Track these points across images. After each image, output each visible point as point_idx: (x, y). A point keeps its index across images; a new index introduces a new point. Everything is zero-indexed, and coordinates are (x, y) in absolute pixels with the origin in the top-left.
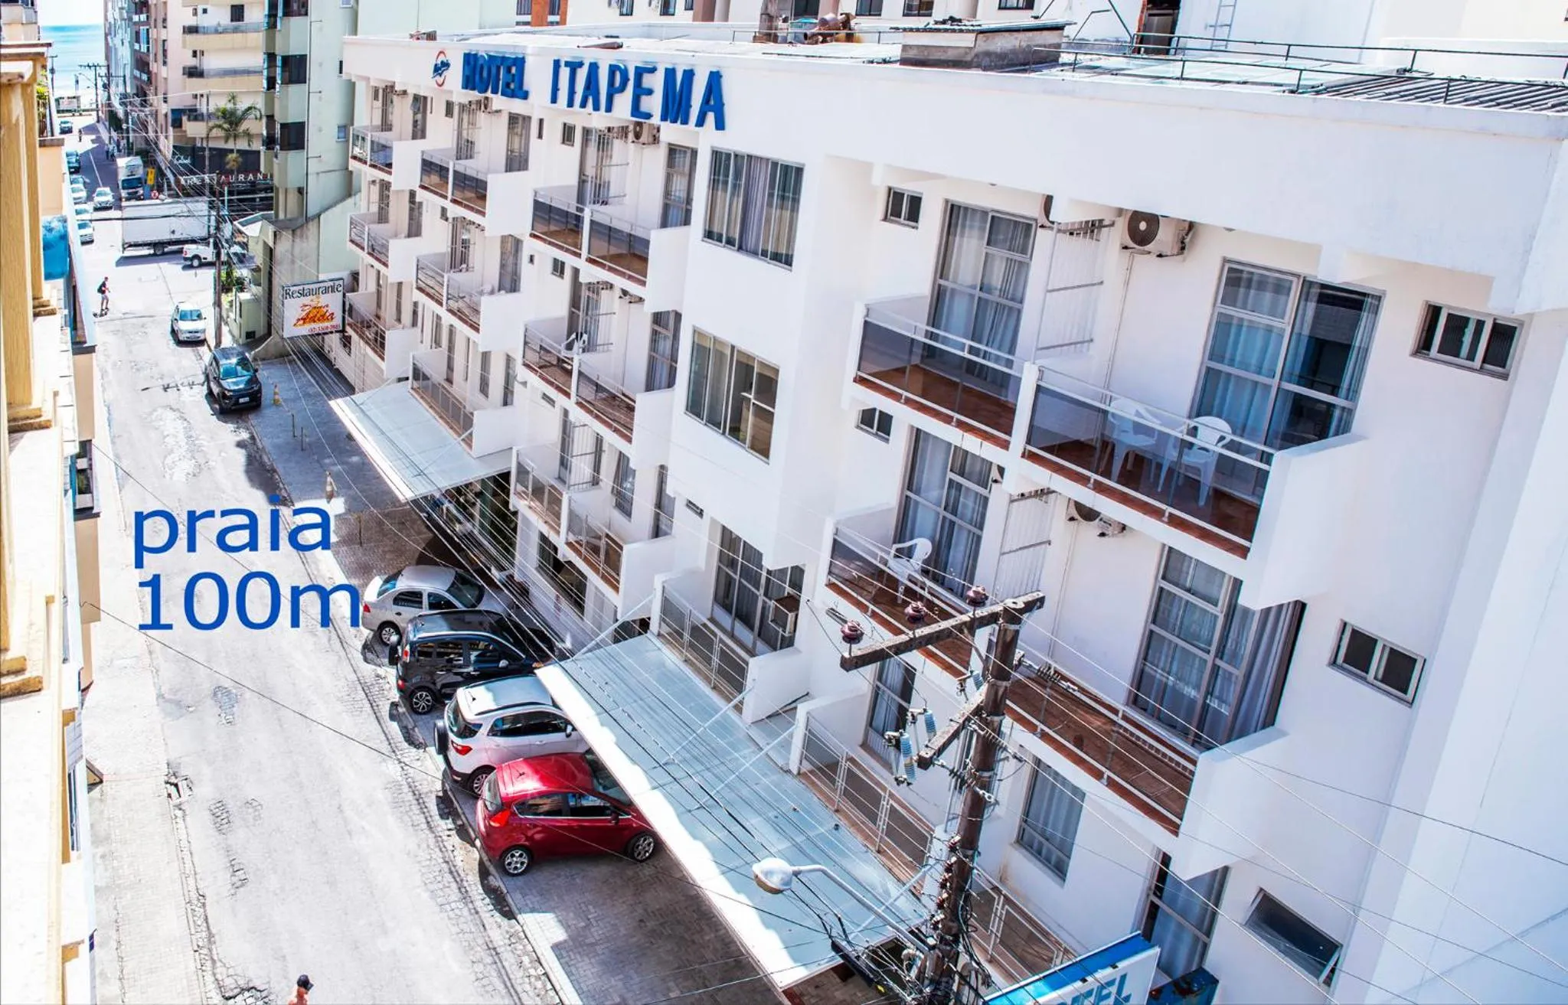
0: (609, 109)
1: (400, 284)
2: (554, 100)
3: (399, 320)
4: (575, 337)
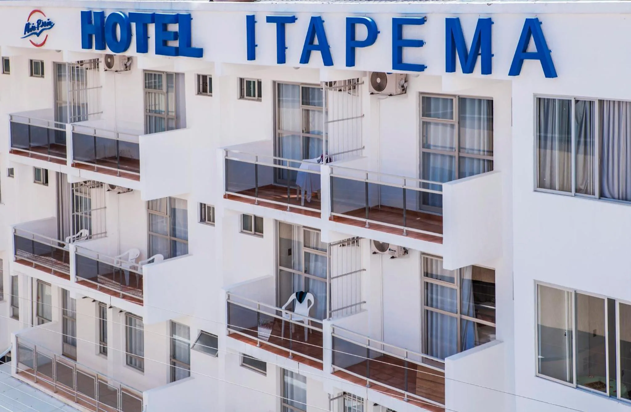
0: (351, 61)
2: (252, 55)
4: (296, 298)
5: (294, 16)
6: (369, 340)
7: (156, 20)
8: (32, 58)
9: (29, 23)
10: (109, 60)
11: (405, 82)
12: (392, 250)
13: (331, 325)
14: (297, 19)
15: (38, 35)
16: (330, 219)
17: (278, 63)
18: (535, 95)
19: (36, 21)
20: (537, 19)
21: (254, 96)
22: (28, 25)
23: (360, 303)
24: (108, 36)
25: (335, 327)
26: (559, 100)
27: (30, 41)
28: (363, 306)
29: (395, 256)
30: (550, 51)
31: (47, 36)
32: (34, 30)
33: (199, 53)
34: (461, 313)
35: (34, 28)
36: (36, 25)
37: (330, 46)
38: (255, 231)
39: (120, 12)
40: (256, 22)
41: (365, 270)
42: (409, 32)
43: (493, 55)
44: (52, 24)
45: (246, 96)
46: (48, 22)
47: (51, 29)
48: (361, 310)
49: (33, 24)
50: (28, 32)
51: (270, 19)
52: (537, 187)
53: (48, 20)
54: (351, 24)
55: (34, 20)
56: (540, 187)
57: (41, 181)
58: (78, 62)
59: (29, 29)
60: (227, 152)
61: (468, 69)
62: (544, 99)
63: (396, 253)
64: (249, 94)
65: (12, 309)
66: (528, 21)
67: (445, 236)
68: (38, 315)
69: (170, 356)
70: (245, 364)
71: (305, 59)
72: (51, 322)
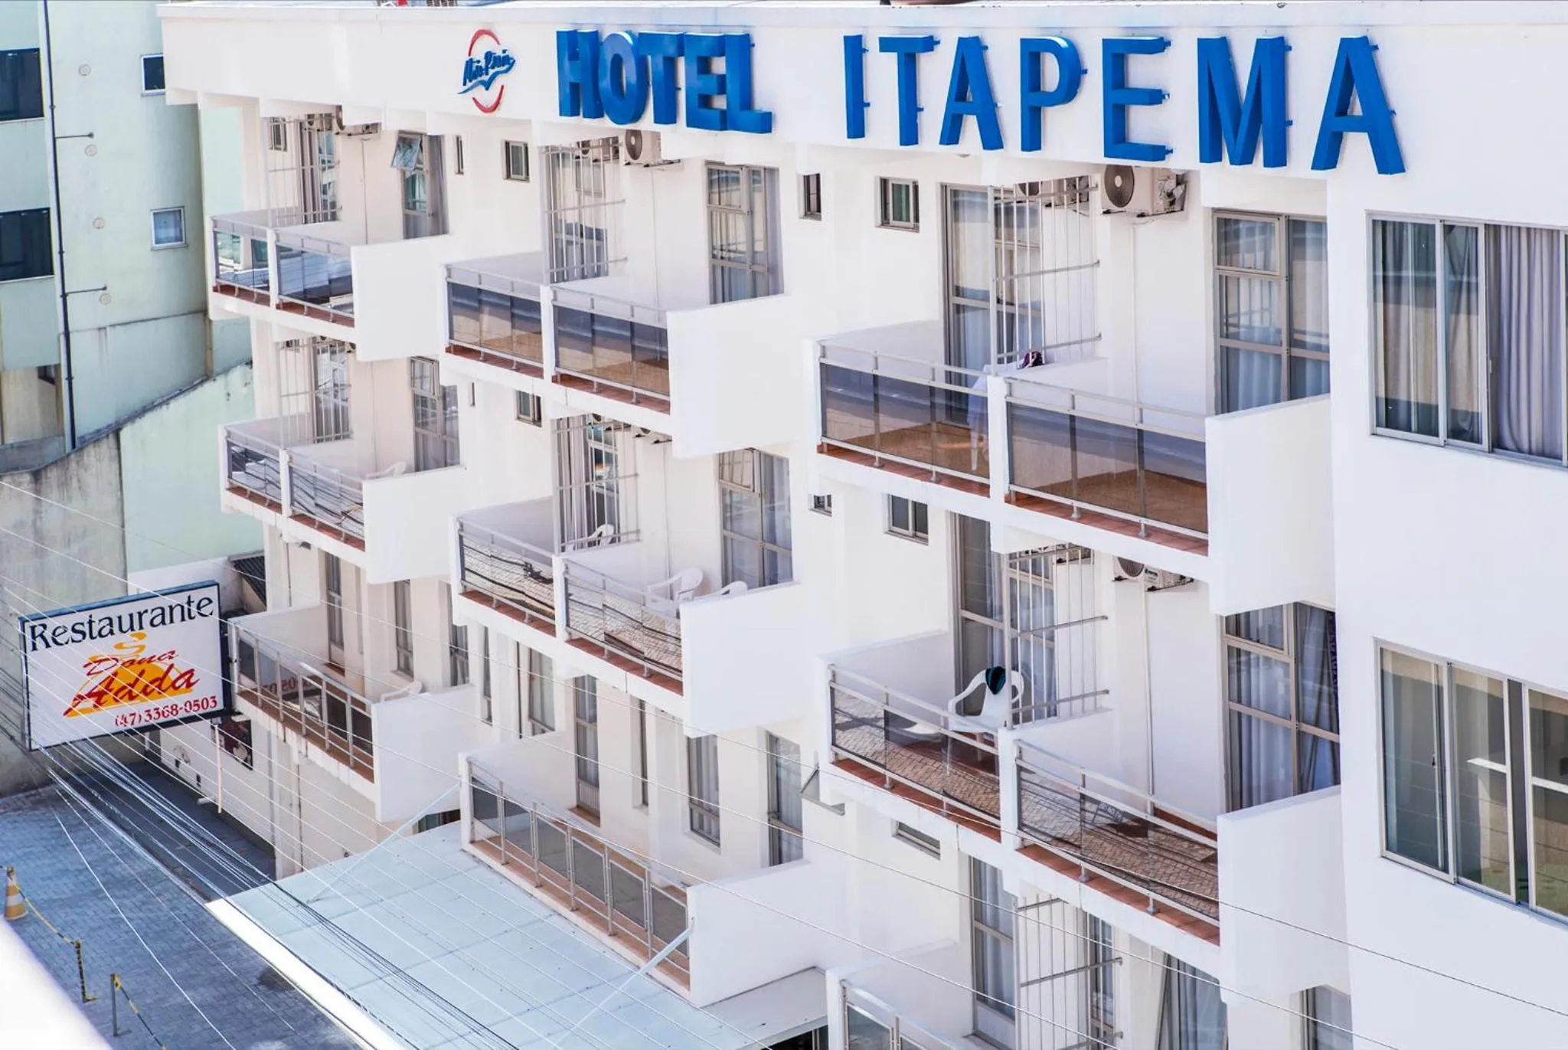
0: (1032, 140)
1: (401, 589)
2: (856, 127)
3: (406, 669)
4: (984, 681)
5: (931, 37)
6: (1084, 776)
7: (686, 51)
9: (471, 60)
10: (633, 141)
11: (1178, 184)
12: (1151, 573)
13: (1014, 741)
14: (938, 42)
15: (487, 85)
16: (1008, 501)
17: (902, 143)
18: (1369, 214)
19: (483, 56)
20: (1365, 38)
21: (908, 220)
22: (469, 63)
23: (1095, 694)
24: (605, 83)
25: (1023, 746)
26: (1414, 225)
27: (474, 99)
28: (1104, 701)
29: (1157, 586)
30: (1394, 112)
31: (502, 87)
32: (481, 76)
33: (764, 124)
34: (1298, 720)
35: (480, 71)
36: (483, 64)
37: (999, 105)
38: (916, 529)
39: (627, 32)
40: (865, 50)
41: (1107, 618)
42: (1141, 71)
43: (1290, 123)
44: (511, 61)
45: (894, 219)
46: (504, 57)
47: (511, 72)
48: (1097, 709)
49: (479, 62)
50: (470, 81)
51: (886, 45)
52: (1378, 426)
53: (504, 51)
54: (1032, 53)
55: (479, 54)
56: (1387, 426)
57: (529, 415)
58: (579, 145)
59: (472, 73)
60: (823, 349)
61: (1244, 158)
62: (1394, 223)
63: (1158, 579)
64: (898, 217)
65: (486, 702)
66: (1345, 44)
67: (1213, 536)
68: (531, 716)
69: (769, 813)
70: (904, 831)
71: (951, 134)
72: (552, 732)
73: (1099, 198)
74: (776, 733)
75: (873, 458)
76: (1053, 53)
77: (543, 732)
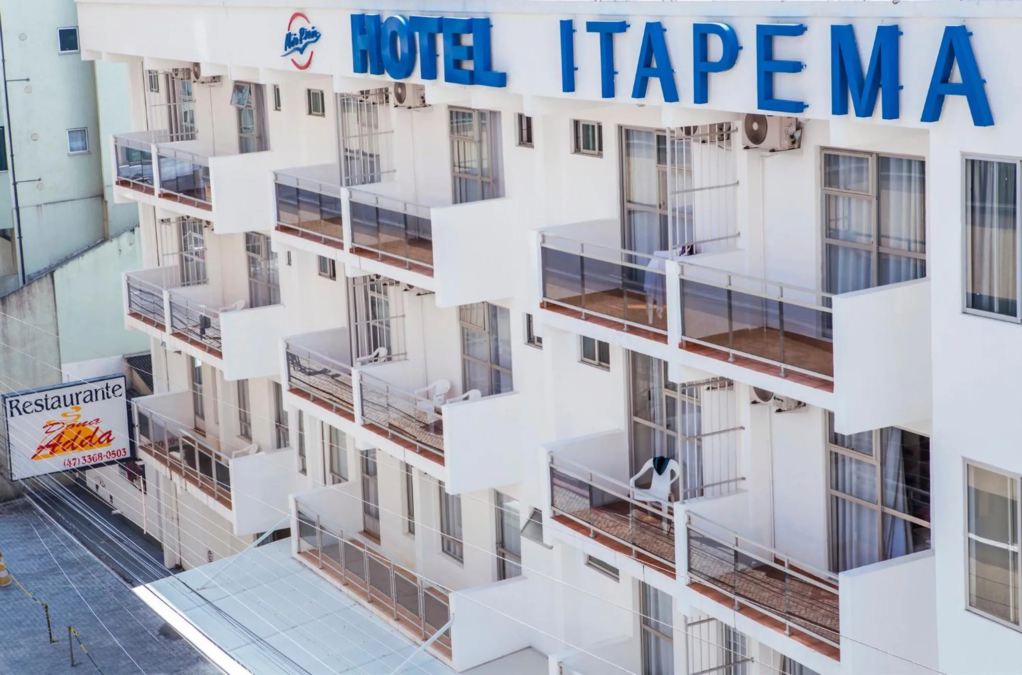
5: (625, 22)
6: (736, 538)
7: (444, 29)
8: (310, 87)
9: (290, 33)
10: (400, 91)
11: (798, 129)
12: (778, 399)
13: (686, 511)
14: (629, 26)
15: (302, 51)
16: (681, 347)
17: (604, 96)
18: (963, 154)
19: (298, 31)
20: (964, 27)
21: (594, 149)
22: (289, 36)
23: (736, 480)
24: (386, 52)
25: (691, 515)
26: (1000, 164)
27: (292, 60)
28: (741, 484)
29: (783, 409)
30: (985, 81)
31: (312, 52)
32: (296, 44)
33: (501, 80)
34: (882, 504)
35: (296, 41)
36: (298, 36)
37: (675, 70)
38: (600, 359)
39: (400, 16)
40: (574, 31)
41: (744, 429)
42: (784, 48)
43: (902, 87)
44: (318, 35)
45: (584, 149)
46: (312, 32)
47: (318, 41)
48: (738, 490)
49: (295, 35)
50: (290, 48)
51: (592, 27)
52: (967, 307)
53: (313, 28)
54: (701, 33)
55: (295, 30)
56: (973, 307)
57: (327, 272)
58: (362, 92)
59: (290, 42)
60: (543, 236)
61: (866, 111)
62: (980, 161)
63: (784, 403)
64: (587, 146)
65: (301, 460)
66: (949, 30)
67: (836, 379)
68: (332, 470)
69: (497, 543)
70: (592, 561)
71: (640, 91)
72: (347, 482)
73: (739, 138)
74: (501, 491)
75: (580, 313)
76: (719, 35)
77: (340, 482)
